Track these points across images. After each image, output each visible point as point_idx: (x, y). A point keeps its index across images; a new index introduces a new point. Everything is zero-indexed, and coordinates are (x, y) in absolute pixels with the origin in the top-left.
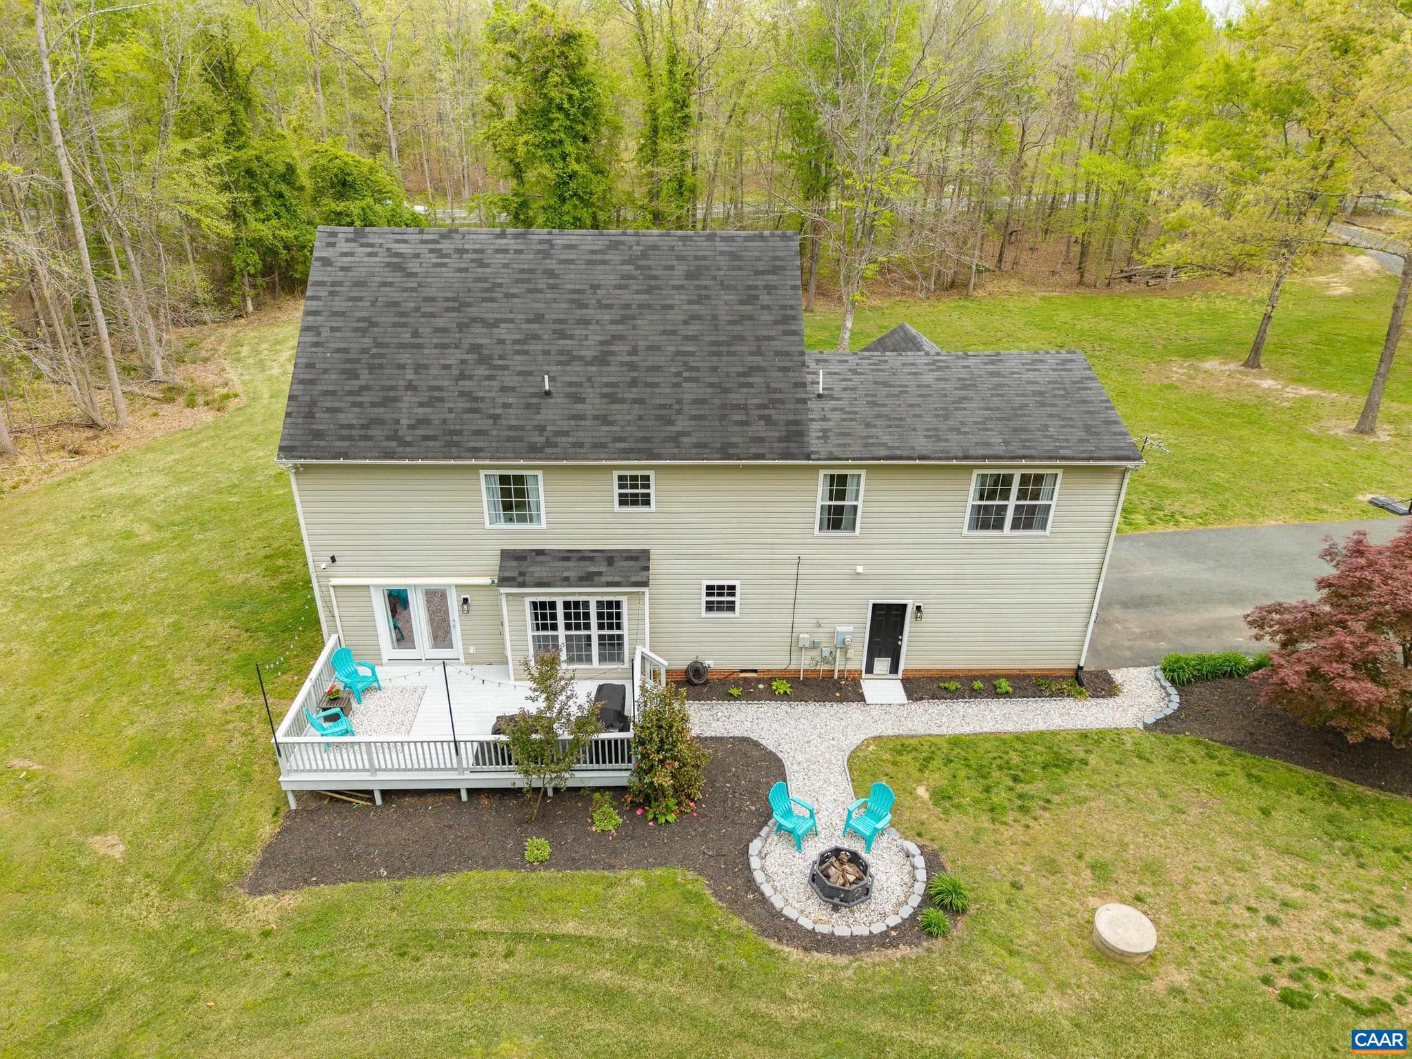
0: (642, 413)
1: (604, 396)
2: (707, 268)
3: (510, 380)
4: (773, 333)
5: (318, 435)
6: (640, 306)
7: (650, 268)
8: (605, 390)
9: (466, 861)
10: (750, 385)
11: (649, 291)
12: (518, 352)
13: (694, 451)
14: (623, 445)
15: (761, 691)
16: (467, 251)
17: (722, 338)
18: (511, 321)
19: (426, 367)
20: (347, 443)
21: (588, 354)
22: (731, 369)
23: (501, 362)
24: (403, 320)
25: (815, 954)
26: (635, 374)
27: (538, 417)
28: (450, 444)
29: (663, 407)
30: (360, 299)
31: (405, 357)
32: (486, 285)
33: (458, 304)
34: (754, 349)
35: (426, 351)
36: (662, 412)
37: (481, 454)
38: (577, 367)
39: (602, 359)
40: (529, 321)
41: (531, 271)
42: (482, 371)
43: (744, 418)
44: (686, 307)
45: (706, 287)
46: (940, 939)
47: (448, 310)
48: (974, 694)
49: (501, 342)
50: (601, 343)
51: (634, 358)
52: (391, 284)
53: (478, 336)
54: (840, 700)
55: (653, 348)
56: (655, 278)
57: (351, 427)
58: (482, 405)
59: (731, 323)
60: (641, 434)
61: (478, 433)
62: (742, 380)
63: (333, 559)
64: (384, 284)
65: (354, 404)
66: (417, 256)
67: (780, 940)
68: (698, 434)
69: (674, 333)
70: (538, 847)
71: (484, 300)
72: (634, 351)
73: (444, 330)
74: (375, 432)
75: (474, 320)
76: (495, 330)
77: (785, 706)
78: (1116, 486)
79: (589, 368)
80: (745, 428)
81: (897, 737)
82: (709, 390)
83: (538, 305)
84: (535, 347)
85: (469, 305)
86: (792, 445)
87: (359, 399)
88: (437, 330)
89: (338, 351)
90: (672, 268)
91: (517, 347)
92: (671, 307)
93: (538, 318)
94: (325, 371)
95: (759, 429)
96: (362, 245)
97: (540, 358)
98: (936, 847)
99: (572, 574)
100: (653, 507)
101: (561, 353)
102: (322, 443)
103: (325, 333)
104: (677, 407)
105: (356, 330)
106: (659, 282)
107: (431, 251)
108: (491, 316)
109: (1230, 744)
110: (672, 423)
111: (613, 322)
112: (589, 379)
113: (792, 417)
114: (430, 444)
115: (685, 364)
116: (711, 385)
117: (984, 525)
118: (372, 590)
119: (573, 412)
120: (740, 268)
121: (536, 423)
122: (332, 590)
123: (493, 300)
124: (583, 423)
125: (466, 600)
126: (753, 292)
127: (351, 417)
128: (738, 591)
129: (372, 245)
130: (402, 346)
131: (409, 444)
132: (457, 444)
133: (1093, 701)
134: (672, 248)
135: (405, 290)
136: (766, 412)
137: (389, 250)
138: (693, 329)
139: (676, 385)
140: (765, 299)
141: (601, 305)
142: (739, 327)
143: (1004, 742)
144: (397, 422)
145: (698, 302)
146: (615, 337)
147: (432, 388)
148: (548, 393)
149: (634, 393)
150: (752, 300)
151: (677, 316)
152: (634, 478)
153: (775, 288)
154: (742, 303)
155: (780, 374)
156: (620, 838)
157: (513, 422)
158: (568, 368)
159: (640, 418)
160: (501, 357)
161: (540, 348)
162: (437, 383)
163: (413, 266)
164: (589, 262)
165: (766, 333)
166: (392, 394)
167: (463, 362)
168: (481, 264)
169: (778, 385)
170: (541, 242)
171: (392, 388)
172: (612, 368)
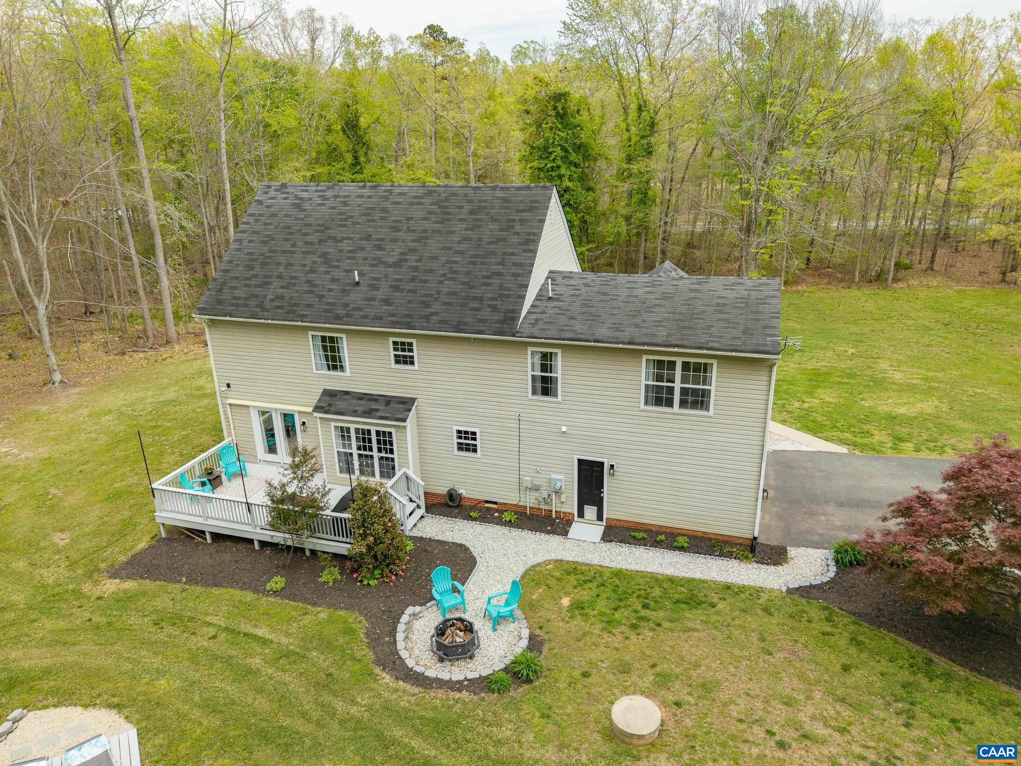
0: (412, 299)
1: (392, 287)
2: (485, 207)
3: (338, 274)
4: (515, 251)
5: (220, 302)
6: (433, 231)
7: (447, 207)
8: (394, 283)
9: (232, 582)
10: (489, 284)
11: (442, 222)
12: (348, 258)
13: (438, 325)
14: (394, 319)
15: (495, 517)
16: (339, 196)
17: (480, 253)
18: (351, 239)
19: (292, 265)
20: (233, 308)
21: (391, 260)
22: (479, 273)
23: (337, 264)
24: (289, 237)
25: (401, 683)
26: (415, 274)
27: (348, 298)
28: (289, 312)
29: (427, 295)
30: (270, 224)
31: (283, 259)
32: (343, 217)
33: (324, 228)
34: (500, 260)
35: (296, 255)
36: (425, 299)
37: (305, 319)
38: (381, 268)
39: (397, 265)
40: (362, 239)
41: (373, 209)
42: (323, 269)
43: (478, 306)
44: (462, 232)
45: (480, 220)
46: (496, 695)
47: (317, 231)
48: (657, 544)
49: (341, 251)
50: (401, 254)
51: (419, 264)
52: (290, 216)
53: (330, 248)
54: (548, 533)
55: (434, 258)
56: (449, 213)
57: (239, 298)
58: (316, 289)
59: (490, 243)
60: (407, 313)
61: (310, 306)
62: (486, 281)
63: (228, 386)
64: (286, 216)
65: (246, 285)
66: (310, 199)
67: (384, 669)
68: (444, 315)
69: (450, 248)
70: (278, 582)
71: (340, 226)
72: (420, 260)
73: (311, 243)
74: (252, 303)
75: (329, 238)
76: (340, 244)
77: (505, 530)
78: (766, 378)
79: (389, 269)
80: (477, 313)
81: (574, 563)
82: (460, 287)
83: (370, 230)
84: (360, 255)
85: (330, 229)
86: (505, 326)
87: (249, 282)
88: (306, 243)
89: (249, 254)
90: (462, 207)
91: (349, 255)
92: (453, 232)
93: (368, 237)
94: (237, 265)
95: (486, 313)
96: (283, 193)
97: (360, 262)
98: (546, 637)
99: (360, 409)
100: (416, 367)
101: (374, 259)
102: (220, 307)
103: (245, 243)
104: (436, 296)
105: (262, 242)
106: (450, 216)
107: (320, 196)
108: (339, 236)
109: (855, 614)
110: (429, 306)
111: (413, 241)
112: (386, 276)
113: (511, 307)
114: (279, 311)
115: (451, 268)
116: (464, 283)
117: (658, 402)
118: (251, 409)
119: (369, 296)
120: (506, 208)
121: (343, 302)
122: (228, 407)
123: (344, 226)
124: (372, 303)
125: (304, 423)
126: (511, 224)
127: (241, 293)
128: (478, 437)
129: (287, 193)
130: (284, 252)
131: (267, 310)
132: (294, 312)
133: (755, 565)
134: (466, 195)
135: (297, 219)
136: (494, 303)
137: (296, 196)
138: (463, 246)
139: (441, 282)
140: (518, 228)
141: (409, 230)
142: (494, 246)
143: (655, 579)
144: (265, 297)
145: (472, 230)
146: (410, 250)
147: (292, 278)
148: (358, 284)
149: (412, 286)
150: (508, 228)
151: (456, 238)
152: (403, 344)
153: (527, 221)
154: (501, 230)
155: (513, 278)
156: (333, 588)
157: (331, 301)
158: (375, 269)
159: (410, 302)
160: (338, 261)
161: (362, 255)
162: (296, 275)
163: (306, 206)
164: (412, 204)
165: (511, 250)
166: (268, 280)
167: (315, 262)
168: (345, 204)
169: (508, 285)
170: (386, 191)
171: (269, 276)
172: (402, 270)
